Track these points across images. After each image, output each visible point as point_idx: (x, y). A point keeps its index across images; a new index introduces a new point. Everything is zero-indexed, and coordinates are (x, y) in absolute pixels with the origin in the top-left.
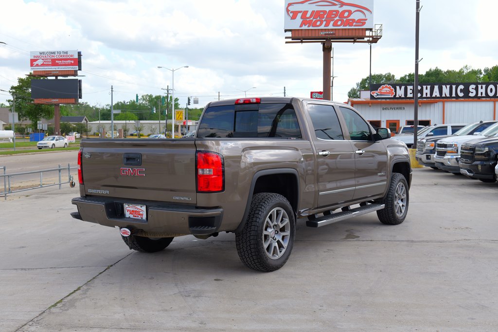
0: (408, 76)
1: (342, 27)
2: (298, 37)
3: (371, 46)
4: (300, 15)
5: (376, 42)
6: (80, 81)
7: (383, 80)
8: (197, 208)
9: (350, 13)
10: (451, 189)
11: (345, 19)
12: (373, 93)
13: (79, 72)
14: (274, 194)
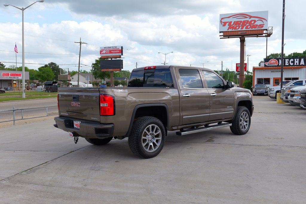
0: (293, 54)
1: (250, 29)
2: (227, 35)
3: (267, 39)
4: (227, 24)
5: (270, 36)
6: (122, 60)
7: (278, 56)
8: (101, 124)
9: (255, 21)
10: (292, 115)
11: (252, 25)
12: (266, 63)
13: (122, 56)
14: (150, 117)
